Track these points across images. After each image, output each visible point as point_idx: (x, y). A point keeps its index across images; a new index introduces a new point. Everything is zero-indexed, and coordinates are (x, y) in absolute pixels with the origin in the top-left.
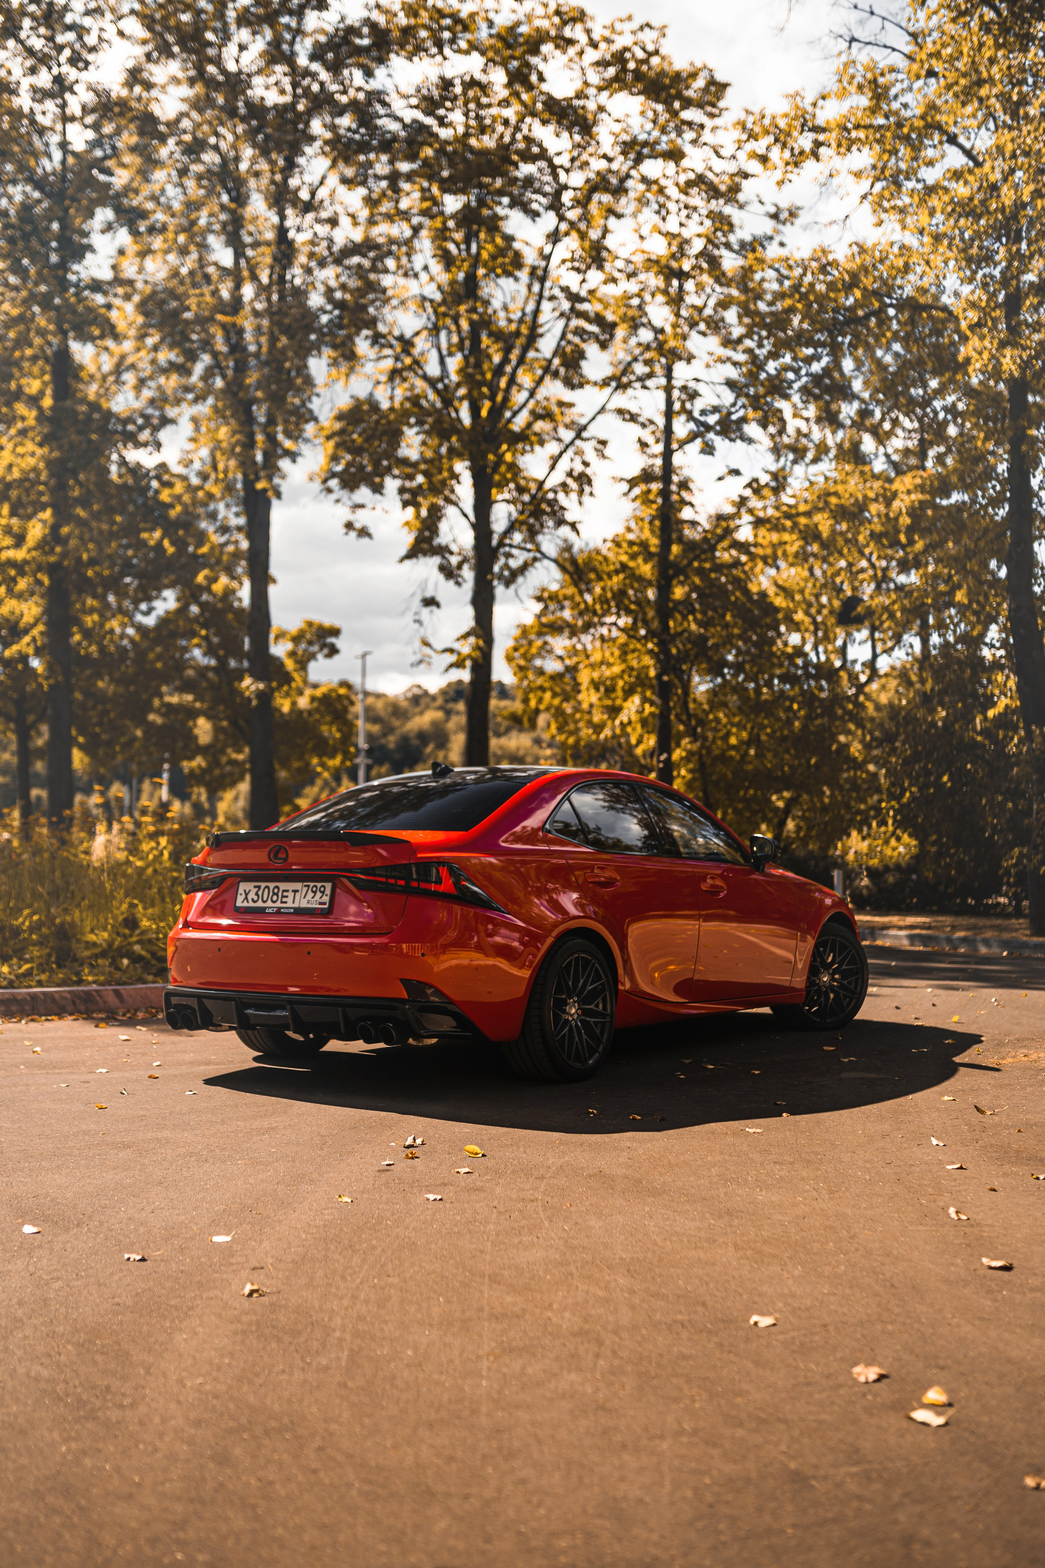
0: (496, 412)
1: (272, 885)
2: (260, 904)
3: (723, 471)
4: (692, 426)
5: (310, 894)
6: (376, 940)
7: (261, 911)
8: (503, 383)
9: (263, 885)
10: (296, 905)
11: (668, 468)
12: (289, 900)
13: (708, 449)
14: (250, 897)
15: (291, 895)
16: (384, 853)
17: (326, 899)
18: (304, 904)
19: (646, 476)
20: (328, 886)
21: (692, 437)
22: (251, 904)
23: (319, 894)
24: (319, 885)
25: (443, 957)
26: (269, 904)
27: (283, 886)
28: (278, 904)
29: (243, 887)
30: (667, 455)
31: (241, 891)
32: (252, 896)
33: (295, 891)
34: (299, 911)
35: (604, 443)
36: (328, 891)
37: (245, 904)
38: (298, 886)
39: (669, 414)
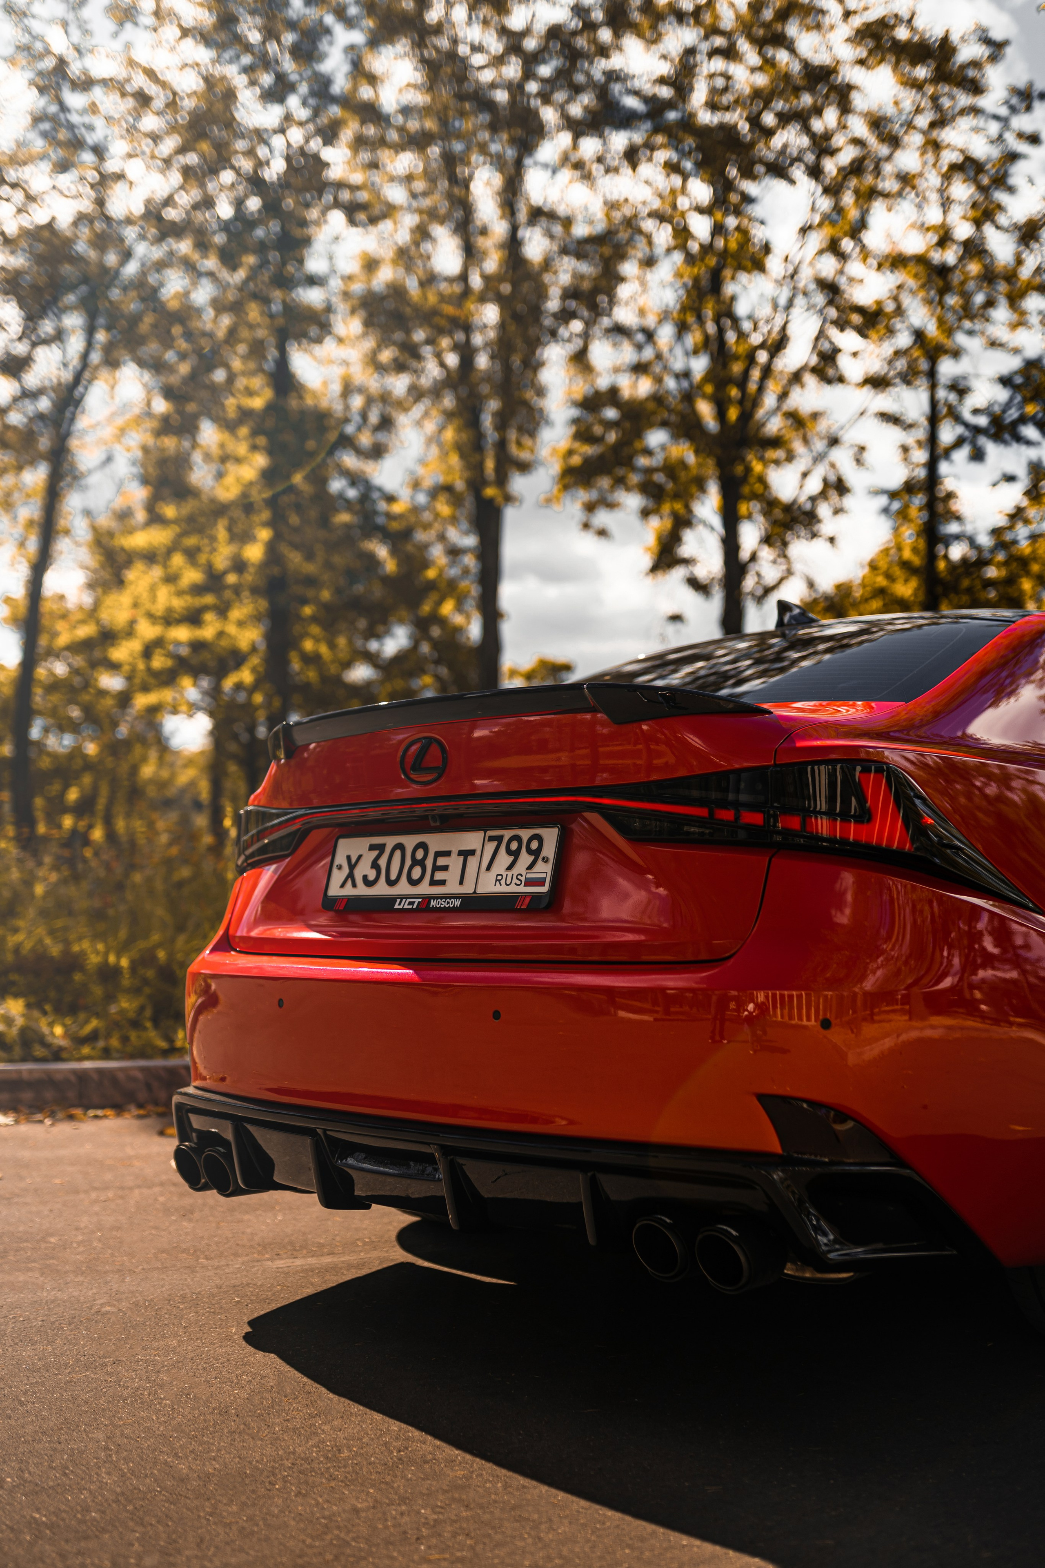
0: (747, 416)
1: (410, 841)
2: (382, 889)
3: (997, 475)
4: (960, 430)
5: (504, 859)
6: (672, 982)
7: (385, 904)
8: (756, 374)
9: (390, 841)
10: (468, 888)
11: (933, 479)
12: (451, 876)
13: (978, 456)
14: (358, 874)
15: (455, 863)
16: (695, 741)
17: (544, 870)
18: (488, 886)
19: (909, 487)
20: (551, 836)
21: (959, 443)
22: (362, 890)
23: (525, 859)
24: (525, 834)
25: (869, 1030)
26: (403, 888)
27: (436, 841)
28: (425, 888)
29: (346, 848)
30: (932, 465)
31: (340, 859)
32: (364, 869)
33: (466, 854)
34: (475, 904)
35: (862, 449)
36: (549, 850)
37: (349, 891)
38: (472, 840)
39: (934, 420)
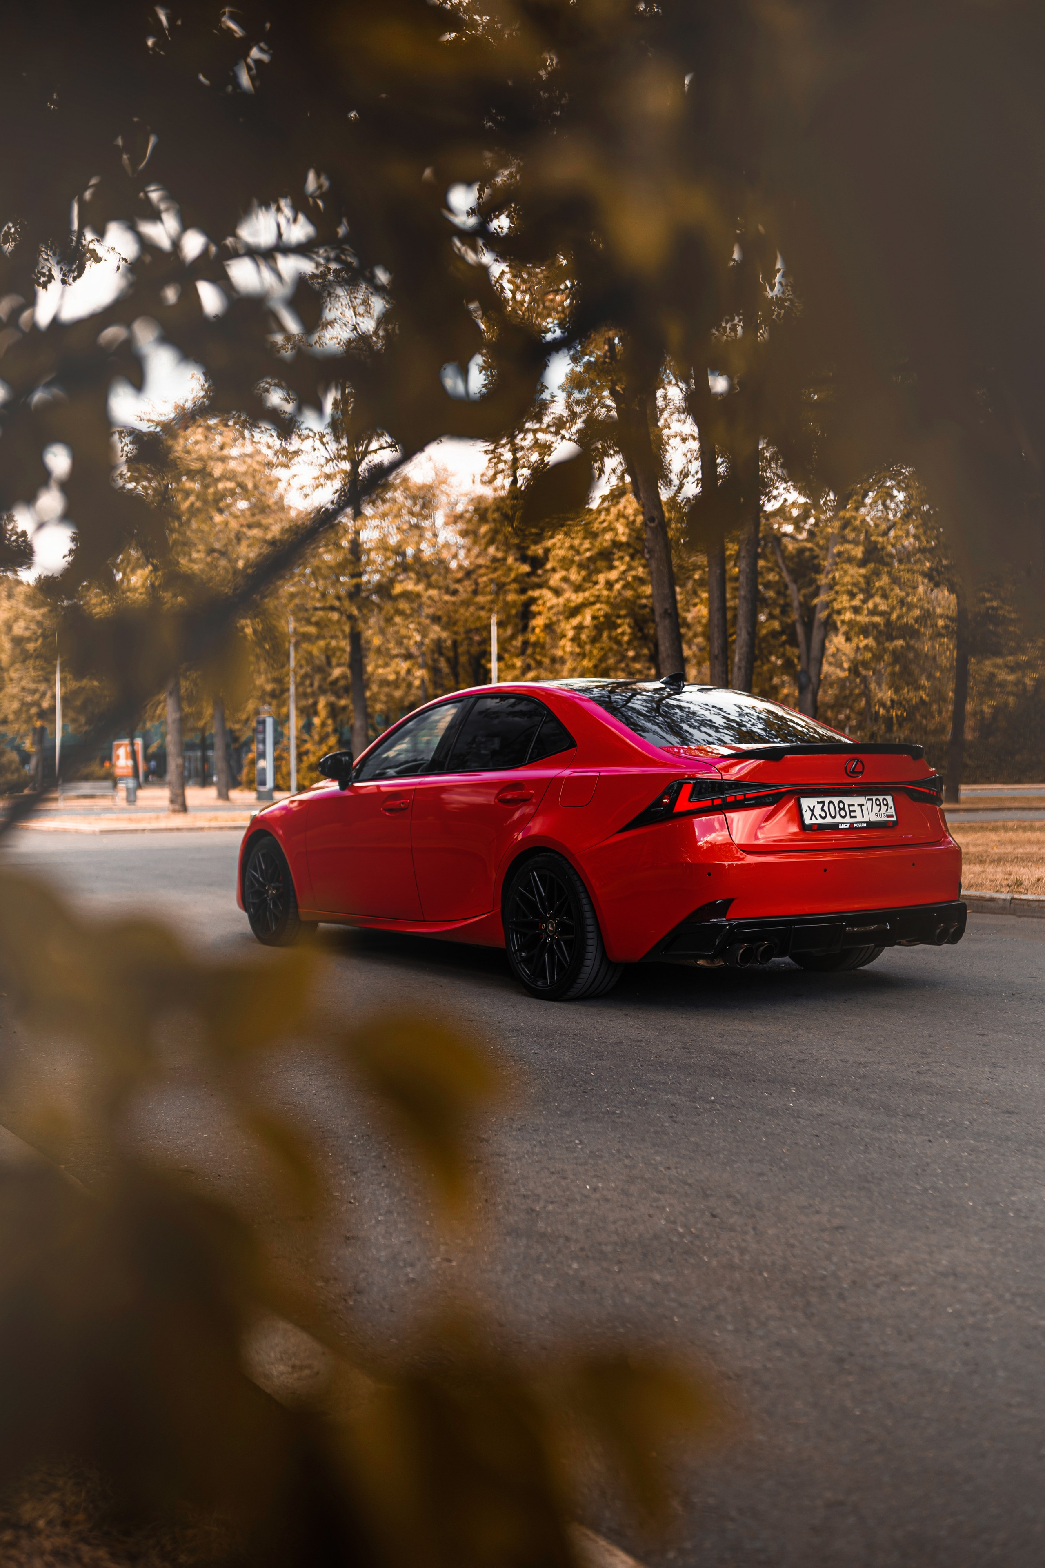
1: (836, 800)
2: (829, 820)
5: (876, 808)
7: (833, 827)
9: (827, 800)
10: (866, 819)
12: (859, 815)
14: (817, 813)
15: (858, 809)
17: (892, 812)
18: (874, 818)
20: (890, 799)
22: (821, 821)
23: (884, 808)
24: (881, 798)
26: (838, 819)
27: (848, 800)
28: (848, 819)
29: (806, 803)
31: (806, 807)
32: (818, 811)
33: (861, 805)
34: (871, 825)
36: (892, 804)
37: (814, 821)
38: (862, 800)
